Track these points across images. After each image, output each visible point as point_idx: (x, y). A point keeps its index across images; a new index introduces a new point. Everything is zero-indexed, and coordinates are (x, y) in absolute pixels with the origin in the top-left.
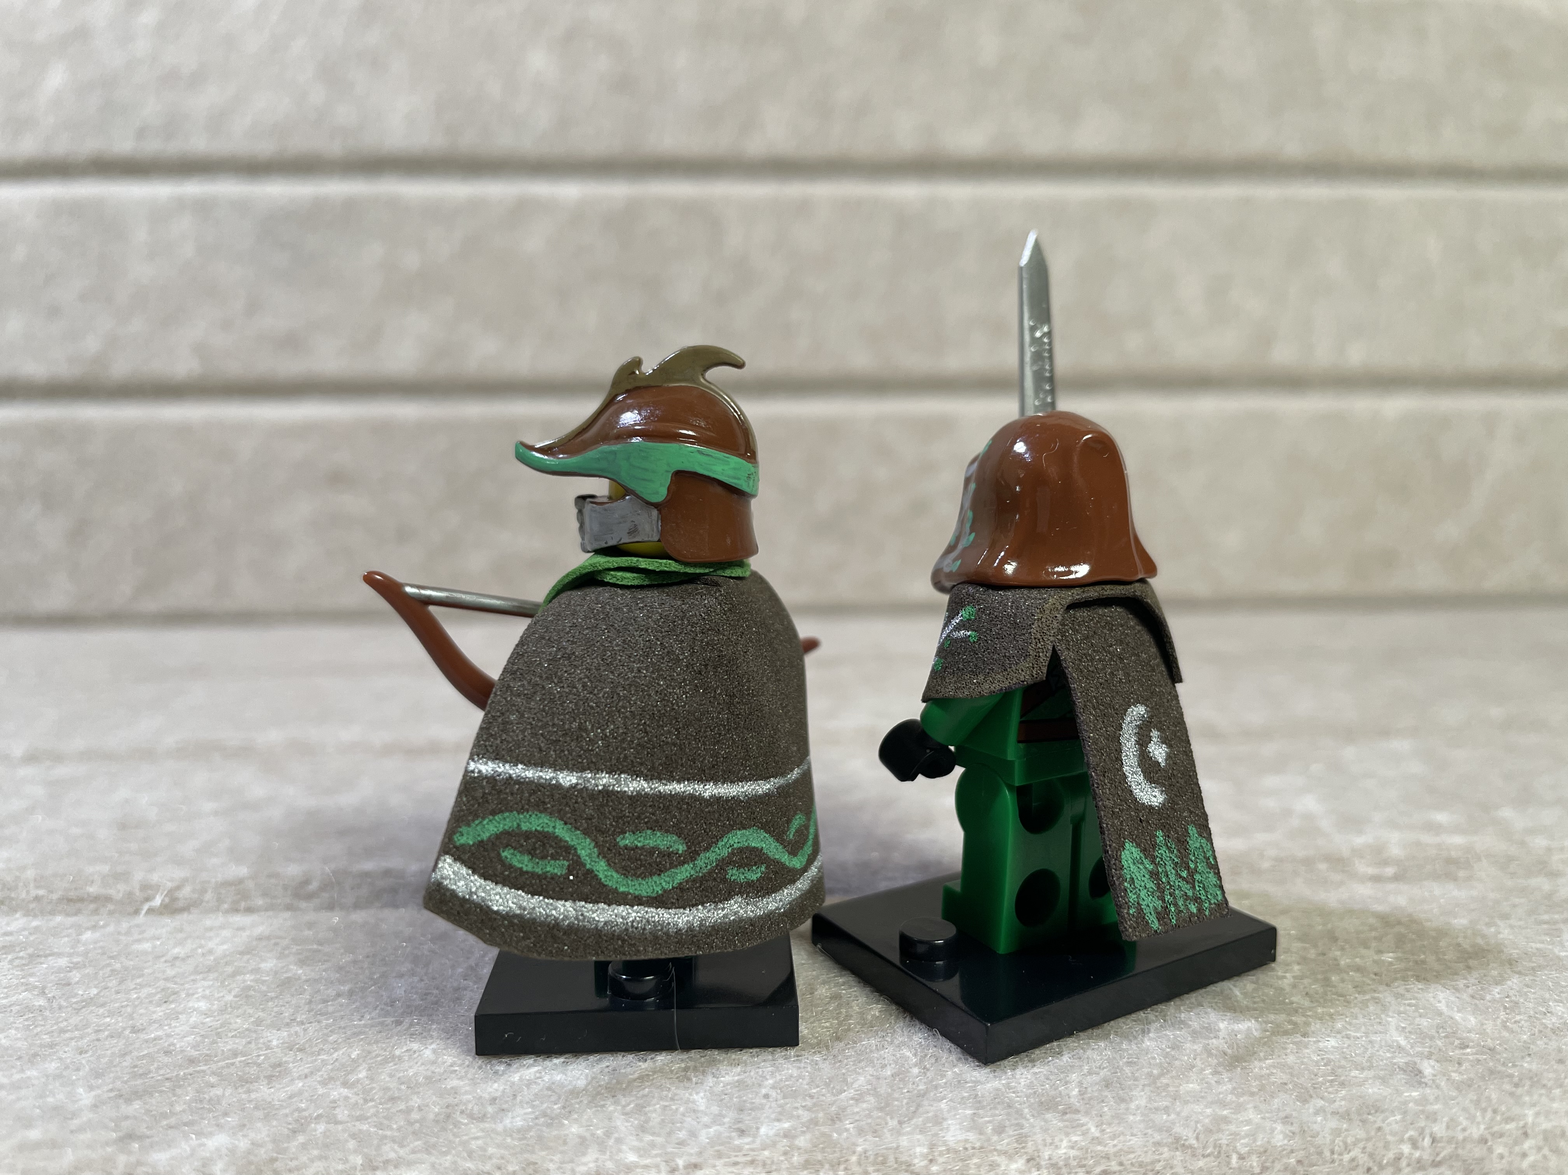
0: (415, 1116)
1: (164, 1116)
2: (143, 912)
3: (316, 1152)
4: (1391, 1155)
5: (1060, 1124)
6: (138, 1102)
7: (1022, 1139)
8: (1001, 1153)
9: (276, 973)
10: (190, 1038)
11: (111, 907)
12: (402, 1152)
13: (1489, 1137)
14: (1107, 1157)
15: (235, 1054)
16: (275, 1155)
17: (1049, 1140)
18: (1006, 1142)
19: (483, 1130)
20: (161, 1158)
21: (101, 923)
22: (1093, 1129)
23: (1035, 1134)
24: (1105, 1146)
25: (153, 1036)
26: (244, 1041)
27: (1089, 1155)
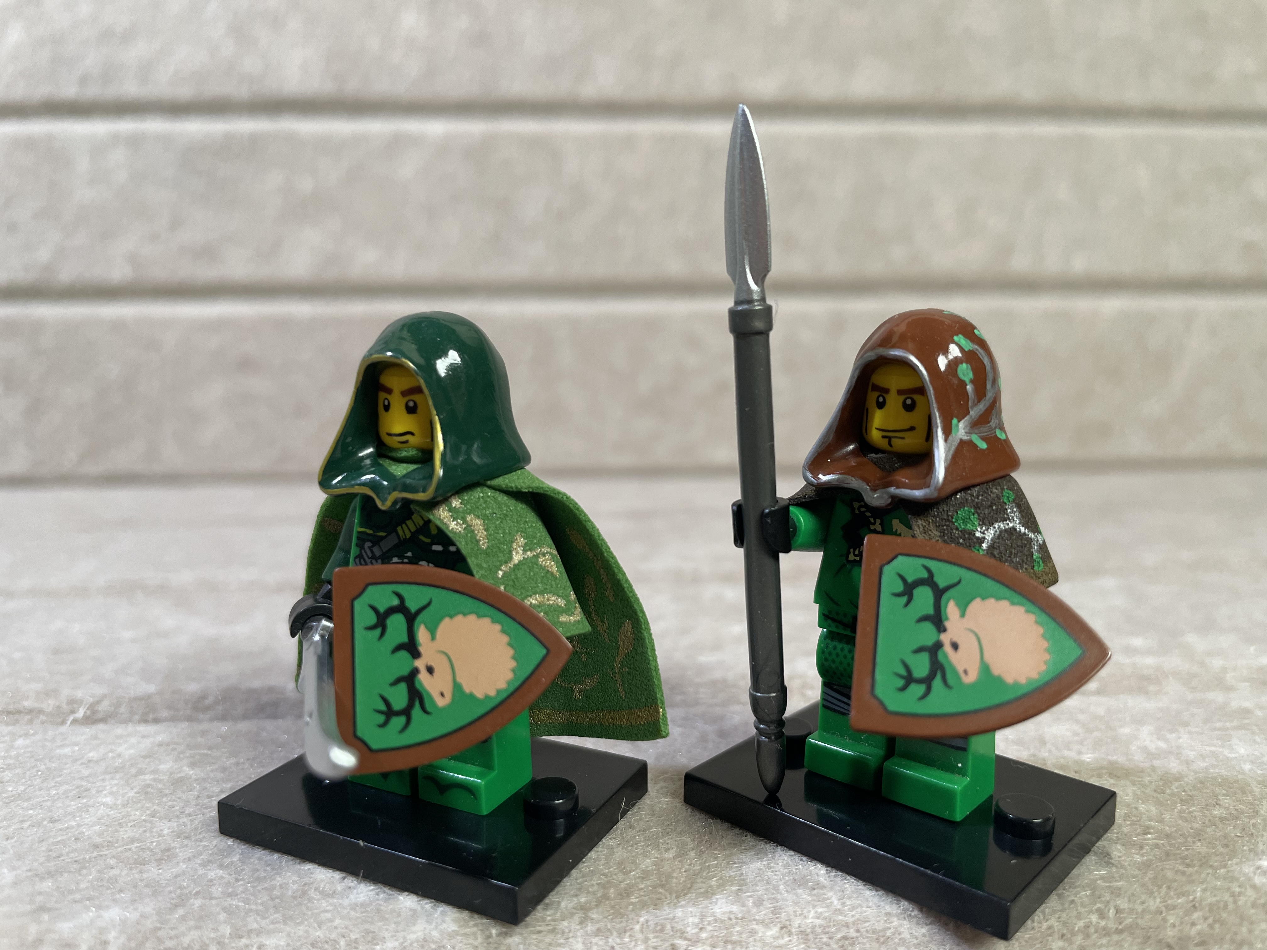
0: (276, 893)
1: (71, 892)
2: (69, 723)
3: (192, 923)
4: (1081, 924)
5: (809, 898)
6: (50, 880)
7: (776, 911)
8: (758, 922)
9: (171, 773)
10: (97, 828)
11: (43, 717)
12: (263, 923)
13: (1164, 909)
14: (847, 926)
15: (133, 841)
16: (159, 925)
17: (799, 912)
18: (763, 914)
19: (331, 904)
20: (65, 927)
21: (32, 732)
22: (836, 902)
23: (787, 906)
24: (845, 916)
25: (66, 825)
26: (142, 830)
27: (832, 924)
